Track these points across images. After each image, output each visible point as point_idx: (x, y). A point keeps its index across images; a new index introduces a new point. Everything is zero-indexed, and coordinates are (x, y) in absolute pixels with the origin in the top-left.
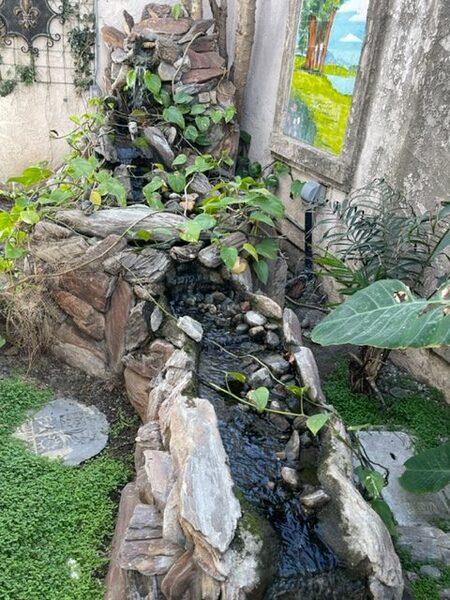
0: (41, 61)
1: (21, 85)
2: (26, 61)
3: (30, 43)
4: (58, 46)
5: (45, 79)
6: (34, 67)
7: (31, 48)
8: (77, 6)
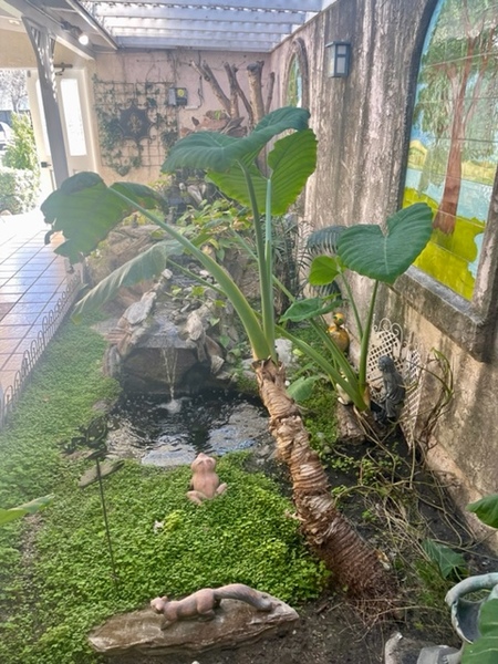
0: (145, 153)
1: (133, 169)
2: (136, 153)
3: (138, 142)
4: (155, 143)
5: (147, 164)
6: (140, 156)
7: (138, 145)
8: (166, 117)
